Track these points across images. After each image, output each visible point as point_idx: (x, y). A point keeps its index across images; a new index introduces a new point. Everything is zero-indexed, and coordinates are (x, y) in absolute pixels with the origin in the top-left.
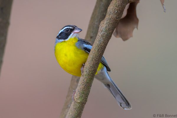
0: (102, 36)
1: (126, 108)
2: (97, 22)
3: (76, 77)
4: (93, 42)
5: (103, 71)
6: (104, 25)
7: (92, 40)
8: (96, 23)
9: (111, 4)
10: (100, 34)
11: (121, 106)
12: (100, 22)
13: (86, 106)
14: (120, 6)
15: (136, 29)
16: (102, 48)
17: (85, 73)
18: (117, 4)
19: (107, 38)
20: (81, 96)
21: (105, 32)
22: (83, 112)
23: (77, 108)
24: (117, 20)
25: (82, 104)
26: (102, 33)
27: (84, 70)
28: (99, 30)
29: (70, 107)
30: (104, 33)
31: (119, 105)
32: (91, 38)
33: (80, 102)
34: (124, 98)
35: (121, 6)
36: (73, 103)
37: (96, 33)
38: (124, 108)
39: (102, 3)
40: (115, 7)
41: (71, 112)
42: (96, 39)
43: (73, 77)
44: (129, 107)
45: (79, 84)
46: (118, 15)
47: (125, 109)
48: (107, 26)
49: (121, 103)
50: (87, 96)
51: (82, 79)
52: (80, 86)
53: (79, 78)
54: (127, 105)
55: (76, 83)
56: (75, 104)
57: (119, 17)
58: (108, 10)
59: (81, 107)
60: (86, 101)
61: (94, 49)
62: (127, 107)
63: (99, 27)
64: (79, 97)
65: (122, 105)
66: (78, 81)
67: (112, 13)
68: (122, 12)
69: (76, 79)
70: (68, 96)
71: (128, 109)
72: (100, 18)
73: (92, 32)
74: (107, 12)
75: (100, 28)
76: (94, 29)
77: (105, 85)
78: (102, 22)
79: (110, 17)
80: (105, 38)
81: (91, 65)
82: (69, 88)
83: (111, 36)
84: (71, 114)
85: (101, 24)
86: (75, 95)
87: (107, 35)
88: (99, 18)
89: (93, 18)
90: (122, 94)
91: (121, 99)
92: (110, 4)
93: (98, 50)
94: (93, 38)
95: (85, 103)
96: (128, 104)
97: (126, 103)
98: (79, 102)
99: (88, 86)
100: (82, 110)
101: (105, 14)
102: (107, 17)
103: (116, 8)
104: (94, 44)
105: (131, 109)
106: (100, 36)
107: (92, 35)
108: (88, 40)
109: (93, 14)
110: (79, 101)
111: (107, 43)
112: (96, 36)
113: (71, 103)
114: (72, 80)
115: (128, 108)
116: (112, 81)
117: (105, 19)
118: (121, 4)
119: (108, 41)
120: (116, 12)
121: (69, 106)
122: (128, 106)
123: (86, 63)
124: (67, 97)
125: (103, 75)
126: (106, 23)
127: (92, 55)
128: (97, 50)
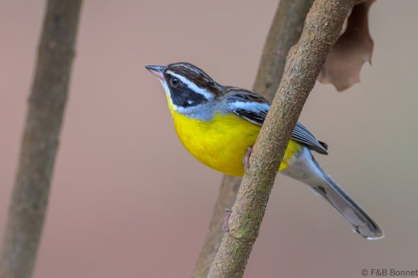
0: (293, 82)
1: (371, 237)
2: (281, 49)
3: (231, 178)
4: (273, 96)
5: (301, 159)
6: (297, 57)
7: (269, 90)
8: (278, 51)
9: (314, 7)
10: (287, 77)
11: (359, 232)
12: (289, 48)
13: (255, 247)
14: (335, 12)
15: (367, 64)
16: (292, 110)
17: (253, 170)
18: (329, 6)
19: (306, 87)
20: (244, 223)
21: (300, 74)
22: (248, 260)
23: (235, 251)
24: (328, 45)
25: (247, 243)
26: (293, 74)
27: (250, 161)
28: (286, 69)
29: (217, 250)
30: (297, 75)
31: (355, 231)
32: (268, 86)
33: (241, 238)
34: (362, 215)
35: (337, 10)
36: (225, 239)
37: (279, 75)
38: (366, 237)
39: (293, 5)
40: (323, 14)
41: (220, 262)
42: (278, 90)
43: (224, 179)
44: (378, 234)
45: (239, 196)
46: (331, 33)
47: (369, 238)
48: (305, 58)
49: (357, 227)
50: (258, 224)
51: (248, 183)
52: (241, 200)
53: (240, 182)
54: (371, 230)
55: (231, 193)
56: (230, 241)
57: (332, 37)
58: (308, 20)
59: (244, 248)
60: (256, 235)
61: (273, 113)
62: (373, 233)
63: (285, 62)
64: (239, 225)
65: (360, 230)
66: (236, 188)
67: (316, 29)
68: (339, 25)
69: (232, 184)
70: (213, 224)
71: (376, 238)
72: (289, 41)
73: (271, 73)
74: (305, 26)
75: (287, 64)
76: (273, 65)
77: (314, 188)
78: (293, 50)
79: (312, 39)
80: (300, 87)
81: (268, 151)
82: (216, 205)
83: (313, 83)
84: (220, 265)
85: (289, 55)
86: (230, 221)
87: (304, 80)
88: (287, 39)
89: (271, 39)
90: (355, 205)
91: (356, 217)
92: (311, 7)
93: (284, 115)
94: (272, 86)
95: (254, 240)
96: (374, 227)
97: (368, 225)
98: (238, 239)
99: (261, 198)
100: (247, 257)
101: (299, 29)
102: (305, 37)
103: (326, 16)
104: (274, 101)
105: (382, 237)
106: (289, 82)
107: (269, 79)
108: (260, 92)
109: (272, 29)
110: (239, 236)
111: (305, 100)
112: (279, 81)
113: (220, 241)
114: (223, 185)
115: (376, 236)
116: (328, 179)
117: (300, 41)
118: (338, 6)
119: (307, 93)
120: (326, 24)
121: (216, 247)
122: (375, 232)
123: (254, 146)
124: (210, 226)
125: (303, 169)
126: (303, 52)
127: (271, 127)
128: (281, 115)
